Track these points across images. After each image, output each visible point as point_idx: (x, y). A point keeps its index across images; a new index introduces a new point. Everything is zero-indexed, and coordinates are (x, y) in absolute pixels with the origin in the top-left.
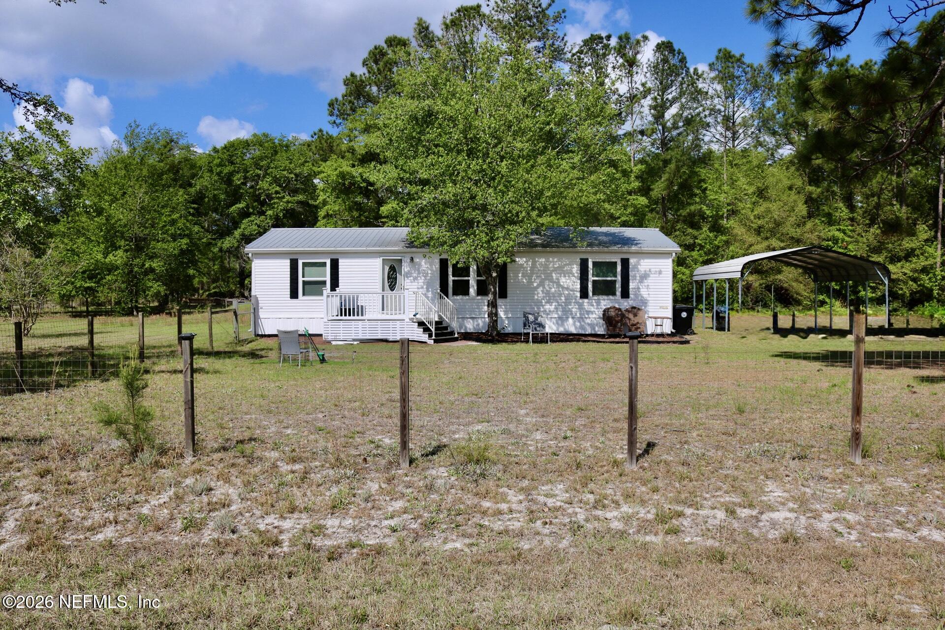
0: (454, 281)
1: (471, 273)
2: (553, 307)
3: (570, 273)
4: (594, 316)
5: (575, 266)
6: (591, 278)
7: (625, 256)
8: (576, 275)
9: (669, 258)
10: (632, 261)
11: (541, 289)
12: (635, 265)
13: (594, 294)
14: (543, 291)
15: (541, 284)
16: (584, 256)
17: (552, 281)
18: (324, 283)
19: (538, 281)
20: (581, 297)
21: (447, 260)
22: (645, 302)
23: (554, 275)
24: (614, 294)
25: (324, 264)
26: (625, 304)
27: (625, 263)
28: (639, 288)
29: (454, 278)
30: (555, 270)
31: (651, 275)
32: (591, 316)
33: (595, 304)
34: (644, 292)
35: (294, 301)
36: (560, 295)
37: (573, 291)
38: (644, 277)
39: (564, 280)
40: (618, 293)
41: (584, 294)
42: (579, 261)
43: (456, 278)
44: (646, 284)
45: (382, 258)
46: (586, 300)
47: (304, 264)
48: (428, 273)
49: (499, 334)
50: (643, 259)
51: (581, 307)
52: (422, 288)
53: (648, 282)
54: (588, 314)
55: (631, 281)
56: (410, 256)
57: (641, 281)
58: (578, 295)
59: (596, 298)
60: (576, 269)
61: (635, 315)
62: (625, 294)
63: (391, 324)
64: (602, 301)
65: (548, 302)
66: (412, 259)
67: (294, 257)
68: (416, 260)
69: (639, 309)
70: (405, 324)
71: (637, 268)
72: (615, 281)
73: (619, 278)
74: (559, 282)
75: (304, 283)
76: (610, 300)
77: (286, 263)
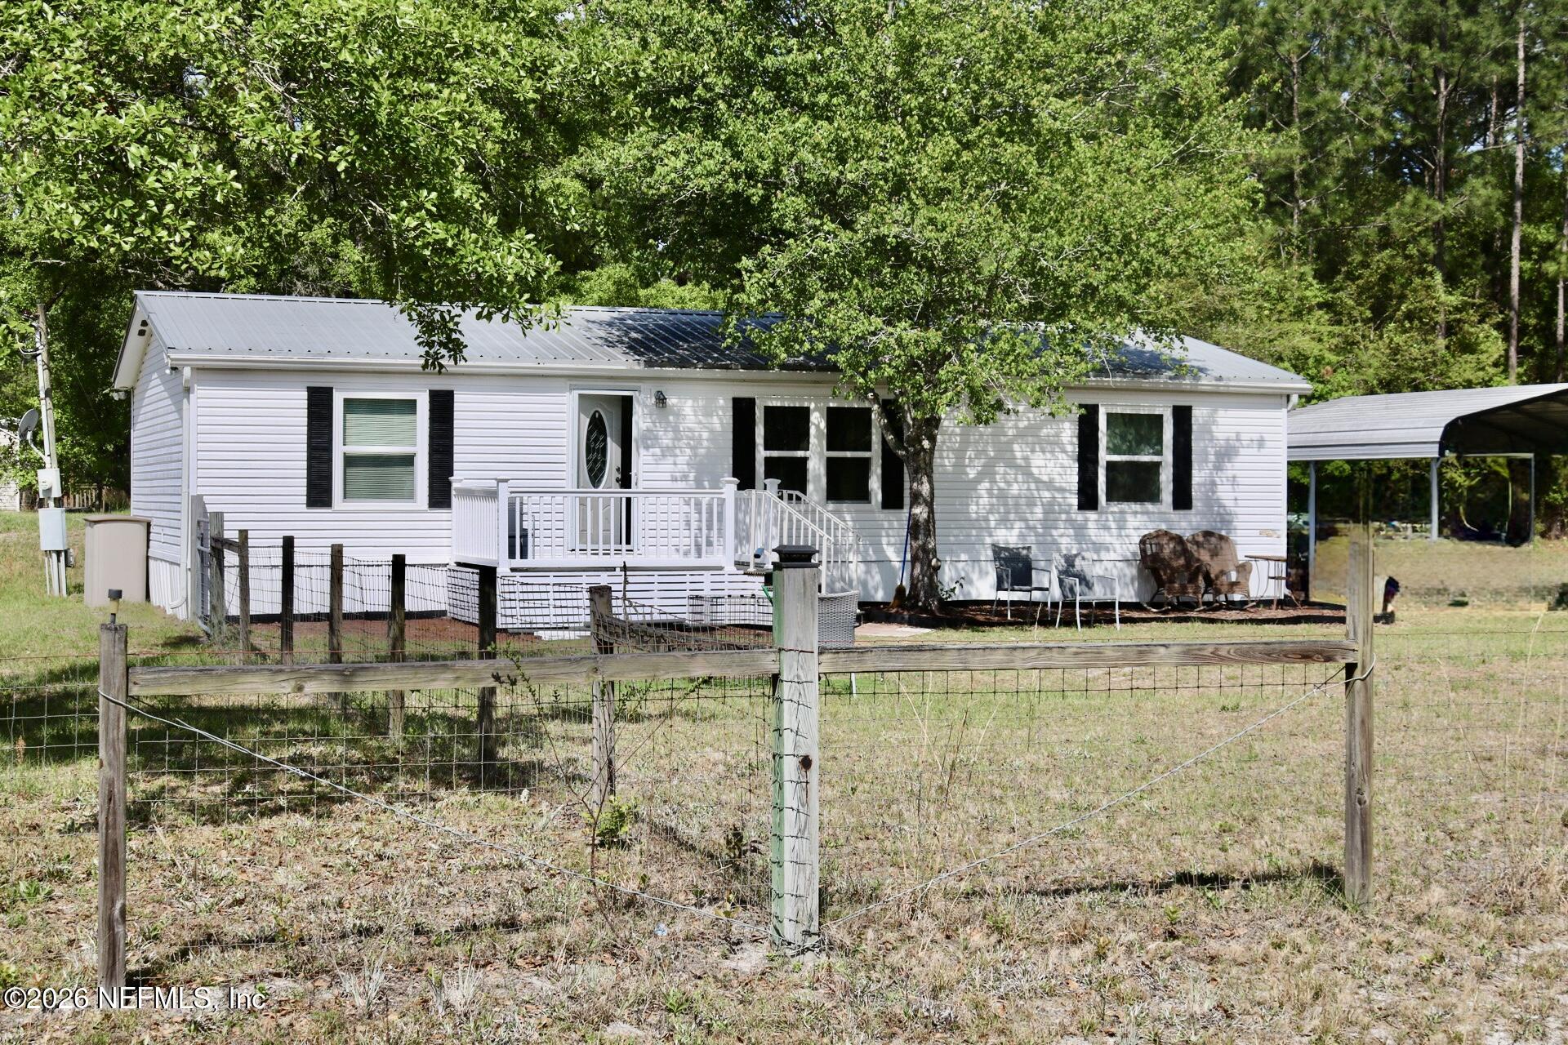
0: (767, 460)
1: (813, 440)
2: (1016, 532)
3: (1055, 443)
4: (1113, 556)
5: (1067, 425)
6: (1104, 457)
7: (1182, 401)
8: (1069, 448)
9: (1280, 407)
10: (1199, 414)
11: (987, 485)
12: (1206, 424)
13: (1109, 499)
14: (990, 491)
15: (987, 473)
16: (1090, 400)
17: (1011, 463)
18: (408, 461)
19: (978, 463)
20: (1082, 506)
21: (751, 402)
22: (1226, 518)
23: (1016, 447)
24: (1154, 497)
25: (410, 406)
26: (1185, 525)
27: (1183, 416)
28: (1214, 484)
29: (770, 453)
30: (1021, 435)
31: (1242, 451)
32: (1104, 555)
33: (1113, 525)
34: (1224, 493)
35: (319, 513)
36: (1031, 503)
37: (1062, 490)
38: (1226, 454)
39: (1041, 463)
40: (1167, 495)
41: (1088, 500)
42: (1077, 413)
43: (775, 454)
44: (1230, 474)
45: (576, 393)
46: (1092, 515)
47: (351, 405)
48: (700, 438)
49: (945, 605)
50: (1227, 407)
51: (1080, 530)
52: (685, 478)
53: (1232, 468)
54: (1097, 551)
55: (1195, 466)
56: (655, 387)
57: (1218, 468)
58: (1074, 501)
59: (1115, 507)
60: (1068, 433)
61: (1214, 554)
62: (1182, 500)
63: (688, 578)
64: (1129, 517)
65: (1004, 521)
66: (661, 400)
67: (320, 382)
68: (672, 401)
69: (1221, 538)
70: (726, 578)
71: (1210, 432)
72: (1156, 466)
73: (1167, 457)
74: (1029, 466)
75: (350, 461)
76: (1147, 513)
77: (297, 401)
